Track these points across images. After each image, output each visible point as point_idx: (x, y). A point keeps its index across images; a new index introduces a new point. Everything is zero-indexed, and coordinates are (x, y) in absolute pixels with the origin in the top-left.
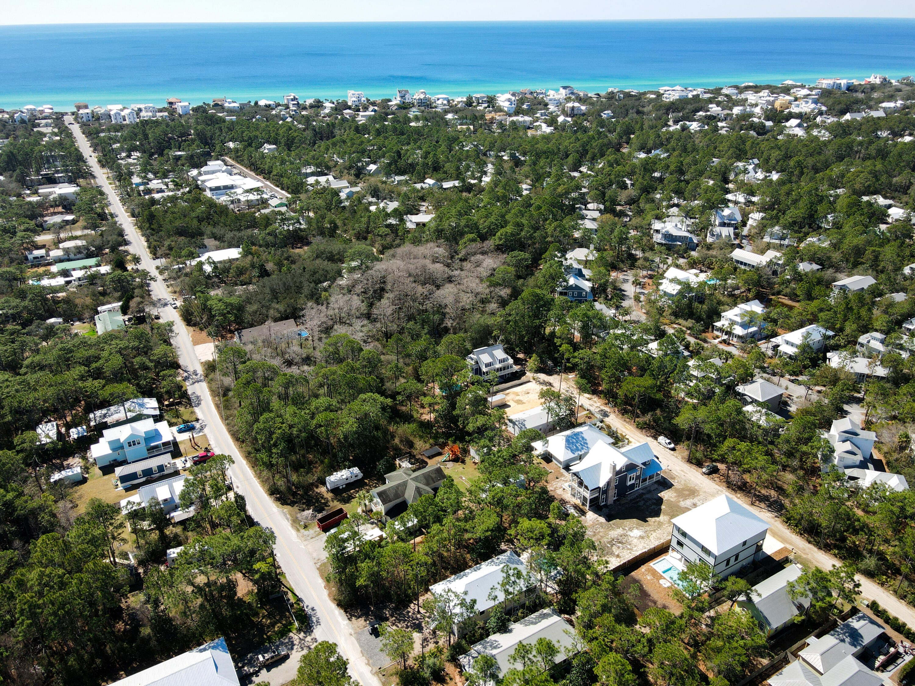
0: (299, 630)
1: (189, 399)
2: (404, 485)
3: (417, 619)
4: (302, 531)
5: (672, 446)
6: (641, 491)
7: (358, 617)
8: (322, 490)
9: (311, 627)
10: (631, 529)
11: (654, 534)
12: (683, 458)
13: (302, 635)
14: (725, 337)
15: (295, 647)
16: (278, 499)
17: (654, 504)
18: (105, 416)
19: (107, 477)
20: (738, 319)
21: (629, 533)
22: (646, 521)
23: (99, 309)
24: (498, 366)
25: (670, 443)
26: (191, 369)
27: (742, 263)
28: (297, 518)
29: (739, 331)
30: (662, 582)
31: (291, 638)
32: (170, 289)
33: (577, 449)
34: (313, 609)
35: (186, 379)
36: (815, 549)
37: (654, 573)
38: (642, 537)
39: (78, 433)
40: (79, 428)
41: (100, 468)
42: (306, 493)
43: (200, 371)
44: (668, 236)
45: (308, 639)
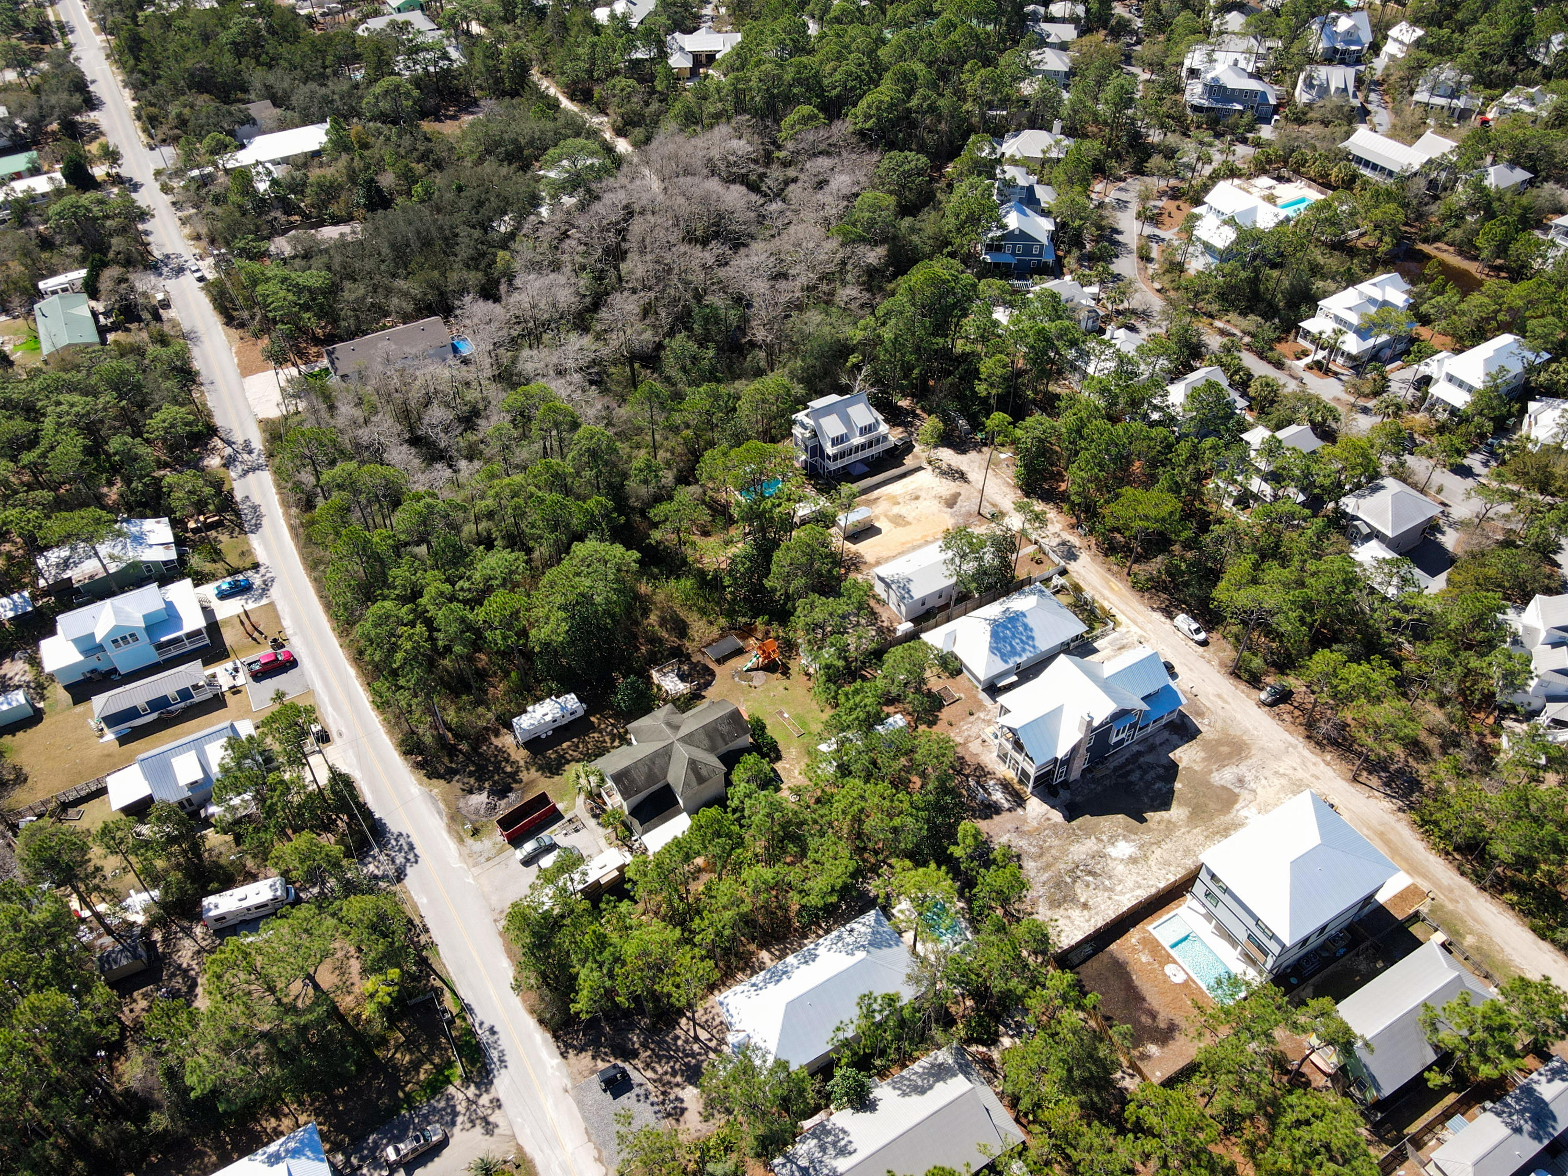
0: (467, 1080)
1: (238, 514)
2: (666, 753)
3: (693, 1055)
4: (470, 841)
5: (1202, 636)
6: (1136, 748)
7: (581, 1050)
8: (507, 741)
9: (489, 1072)
10: (1112, 840)
11: (1158, 852)
12: (1222, 664)
13: (472, 1091)
14: (1321, 355)
15: (460, 1119)
16: (419, 766)
17: (1159, 778)
18: (66, 564)
19: (81, 708)
20: (1354, 319)
21: (1110, 850)
22: (1143, 820)
23: (42, 285)
24: (857, 440)
25: (1197, 631)
26: (238, 438)
27: (1367, 164)
28: (458, 810)
29: (1352, 344)
30: (1169, 969)
31: (450, 1098)
32: (187, 230)
33: (1014, 653)
34: (492, 1031)
35: (229, 463)
36: (1473, 889)
37: (1153, 946)
38: (1133, 860)
39: (15, 607)
40: (15, 596)
41: (67, 688)
42: (475, 748)
43: (258, 443)
44: (1216, 90)
45: (485, 1100)
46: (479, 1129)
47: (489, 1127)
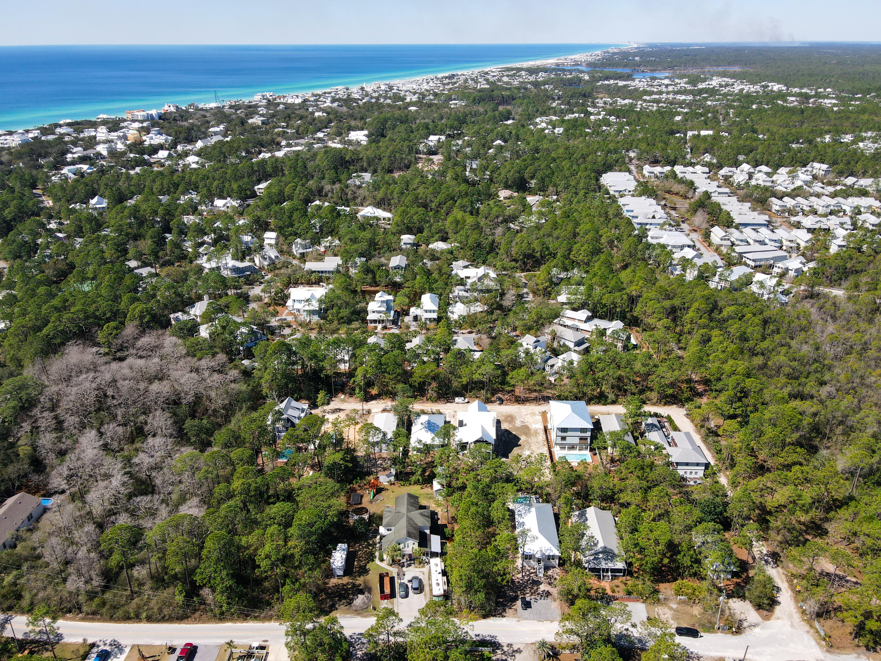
0: (493, 652)
1: (36, 641)
3: (529, 580)
5: (466, 400)
7: (505, 611)
9: (495, 643)
10: (522, 454)
12: (479, 403)
13: (499, 651)
14: (381, 325)
17: (509, 435)
20: (381, 309)
21: (525, 456)
22: (520, 445)
28: (356, 610)
30: (573, 464)
34: (478, 635)
38: (532, 453)
42: (327, 594)
44: (236, 270)
45: (505, 649)
46: (517, 655)
47: (519, 651)
